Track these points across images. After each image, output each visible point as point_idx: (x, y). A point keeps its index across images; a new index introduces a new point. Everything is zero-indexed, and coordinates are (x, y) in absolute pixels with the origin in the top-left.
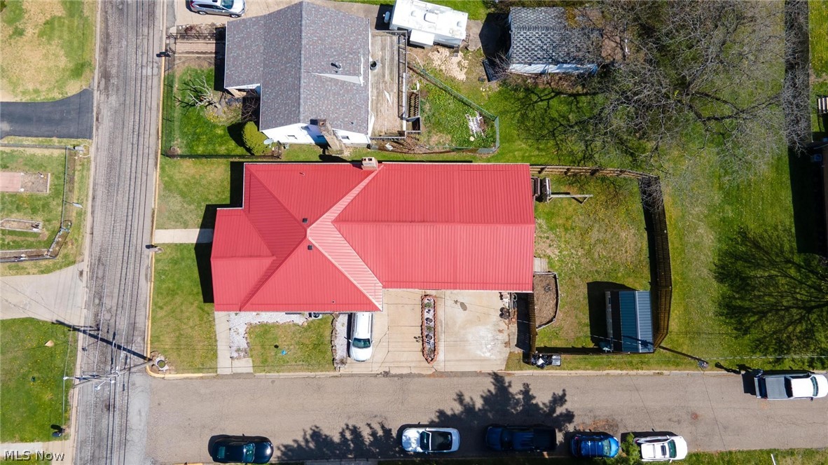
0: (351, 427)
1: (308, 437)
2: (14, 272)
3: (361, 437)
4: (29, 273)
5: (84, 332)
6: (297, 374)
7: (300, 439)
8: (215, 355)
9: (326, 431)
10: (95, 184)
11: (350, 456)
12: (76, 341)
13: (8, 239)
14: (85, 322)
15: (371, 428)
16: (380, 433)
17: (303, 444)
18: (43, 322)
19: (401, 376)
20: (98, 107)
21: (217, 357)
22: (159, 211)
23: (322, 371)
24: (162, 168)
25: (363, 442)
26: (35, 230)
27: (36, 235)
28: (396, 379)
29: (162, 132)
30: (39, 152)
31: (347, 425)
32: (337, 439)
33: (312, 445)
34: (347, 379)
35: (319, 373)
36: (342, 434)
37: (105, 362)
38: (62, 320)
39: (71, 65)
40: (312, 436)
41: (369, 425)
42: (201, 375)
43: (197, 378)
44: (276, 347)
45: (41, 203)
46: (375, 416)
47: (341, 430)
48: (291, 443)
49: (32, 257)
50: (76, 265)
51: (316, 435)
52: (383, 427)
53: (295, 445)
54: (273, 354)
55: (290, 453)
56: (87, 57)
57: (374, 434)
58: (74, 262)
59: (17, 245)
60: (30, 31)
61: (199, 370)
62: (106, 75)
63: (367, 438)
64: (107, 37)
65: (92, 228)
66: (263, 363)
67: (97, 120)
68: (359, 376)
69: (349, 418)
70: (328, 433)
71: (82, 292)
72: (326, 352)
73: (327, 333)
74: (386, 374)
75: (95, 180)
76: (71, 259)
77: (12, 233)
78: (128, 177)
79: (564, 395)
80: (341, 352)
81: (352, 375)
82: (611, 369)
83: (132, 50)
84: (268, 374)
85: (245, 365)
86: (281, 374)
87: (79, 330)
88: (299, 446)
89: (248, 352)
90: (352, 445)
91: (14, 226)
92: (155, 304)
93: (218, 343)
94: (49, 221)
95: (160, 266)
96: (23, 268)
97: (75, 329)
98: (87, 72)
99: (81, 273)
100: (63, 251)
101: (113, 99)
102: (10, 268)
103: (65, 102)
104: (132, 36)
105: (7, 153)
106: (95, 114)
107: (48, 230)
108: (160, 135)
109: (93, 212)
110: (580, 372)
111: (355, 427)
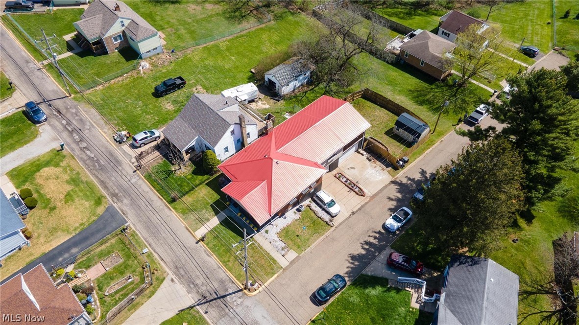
1: (351, 261)
2: (133, 310)
3: (372, 243)
4: (143, 304)
5: (198, 305)
6: (318, 241)
7: (349, 265)
8: (274, 261)
9: (356, 253)
10: (145, 239)
11: (377, 254)
12: (198, 312)
13: (117, 296)
14: (194, 300)
15: (371, 236)
16: (377, 235)
17: (352, 266)
18: (172, 318)
19: (360, 209)
20: (120, 209)
21: (276, 261)
22: (188, 225)
23: (327, 232)
24: (175, 208)
25: (375, 245)
26: (130, 280)
27: (132, 283)
28: (359, 212)
29: (162, 196)
30: (103, 247)
31: (361, 243)
32: (363, 252)
33: (356, 263)
34: (341, 227)
35: (326, 234)
36: (363, 248)
37: (223, 309)
38: (182, 309)
39: (93, 202)
40: (352, 260)
41: (369, 236)
42: (276, 276)
43: (276, 278)
44: (297, 236)
45: (123, 267)
46: (368, 231)
47: (361, 247)
48: (347, 270)
49: (138, 294)
50: (166, 279)
51: (353, 258)
52: (375, 232)
53: (350, 269)
54: (299, 240)
55: (351, 274)
56: (99, 195)
57: (375, 238)
58: (164, 278)
59: (126, 295)
60: (59, 205)
61: (273, 274)
62: (114, 195)
63: (375, 242)
64: (102, 183)
65: (160, 257)
66: (299, 247)
67: (124, 214)
68: (344, 222)
69: (359, 240)
70: (358, 253)
71: (180, 288)
72: (320, 223)
73: (313, 214)
74: (353, 213)
75: (143, 237)
76: (161, 278)
77: (117, 292)
78: (160, 224)
79: (423, 170)
80: (326, 217)
81: (340, 224)
82: (425, 151)
83: (119, 178)
84: (306, 251)
85: (292, 255)
86: (311, 246)
87: (195, 306)
88: (352, 268)
89: (287, 247)
90: (372, 249)
91: (117, 288)
92: (223, 262)
93: (271, 254)
94: (134, 271)
95: (211, 245)
96: (137, 304)
97: (192, 307)
98: (104, 200)
99: (172, 280)
100: (154, 278)
101: (126, 201)
102: (129, 310)
103: (101, 217)
104: (115, 174)
105: (85, 260)
106: (120, 212)
107: (137, 276)
108: (161, 197)
109: (155, 251)
110: (418, 159)
111: (365, 242)
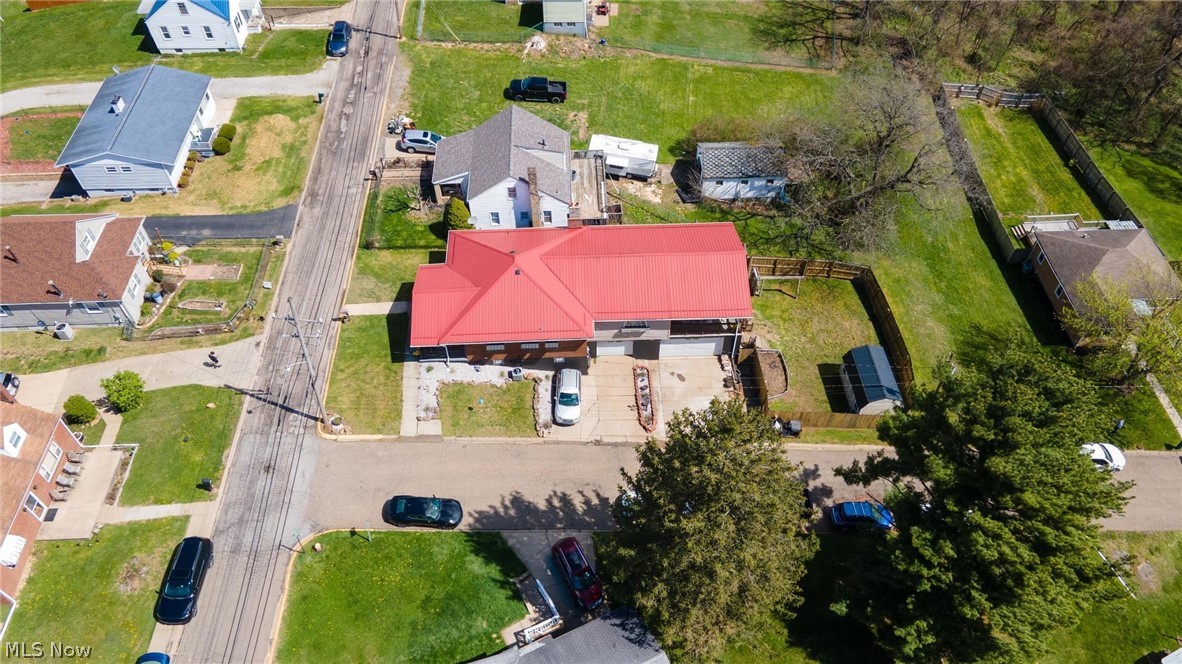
0: (559, 494)
1: (507, 503)
2: (186, 346)
3: (572, 505)
4: (201, 347)
5: (252, 395)
6: (493, 439)
7: (498, 505)
8: (399, 415)
9: (528, 496)
10: (286, 272)
11: (559, 526)
12: (241, 404)
13: (188, 317)
14: (254, 387)
15: (583, 496)
16: (595, 501)
17: (501, 510)
18: (208, 387)
19: (615, 445)
20: (301, 216)
21: (401, 418)
22: (350, 290)
23: (522, 436)
24: (358, 258)
25: (574, 510)
26: (218, 309)
27: (218, 313)
28: (610, 447)
29: (362, 231)
30: (235, 249)
31: (555, 492)
32: (542, 505)
33: (512, 512)
34: (551, 446)
35: (519, 439)
36: (549, 501)
37: (271, 425)
38: (231, 385)
39: (282, 188)
40: (512, 502)
41: (581, 492)
42: (380, 436)
43: (375, 441)
44: (470, 409)
45: (228, 287)
46: (587, 484)
47: (547, 497)
48: (485, 508)
49: (208, 332)
50: (255, 337)
51: (517, 501)
52: (598, 495)
53: (492, 512)
54: (466, 416)
55: (484, 520)
56: (297, 183)
57: (587, 502)
58: (253, 335)
59: (196, 322)
60: (248, 167)
61: (379, 431)
62: (313, 195)
63: (580, 507)
64: (318, 170)
65: (277, 307)
66: (454, 426)
67: (298, 225)
68: (566, 443)
69: (556, 485)
70: (531, 500)
71: (256, 359)
72: (526, 417)
73: (528, 397)
74: (598, 443)
75: (287, 269)
76: (251, 332)
77: (192, 312)
78: (322, 265)
79: (817, 469)
80: (544, 415)
81: (558, 443)
82: (863, 443)
83: (341, 177)
84: (459, 439)
85: (433, 428)
86: (474, 438)
87: (246, 393)
88: (496, 513)
89: (437, 413)
90: (561, 513)
91: (198, 307)
92: (336, 367)
93: (404, 404)
94: (233, 302)
95: (346, 334)
96: (196, 342)
97: (242, 392)
98: (296, 193)
99: (258, 344)
100: (243, 325)
101: (317, 211)
102: (182, 343)
103: (272, 212)
104: (343, 169)
105: (203, 252)
106: (296, 222)
107: (230, 309)
108: (359, 233)
109: (279, 295)
110: (827, 446)
111: (564, 495)
